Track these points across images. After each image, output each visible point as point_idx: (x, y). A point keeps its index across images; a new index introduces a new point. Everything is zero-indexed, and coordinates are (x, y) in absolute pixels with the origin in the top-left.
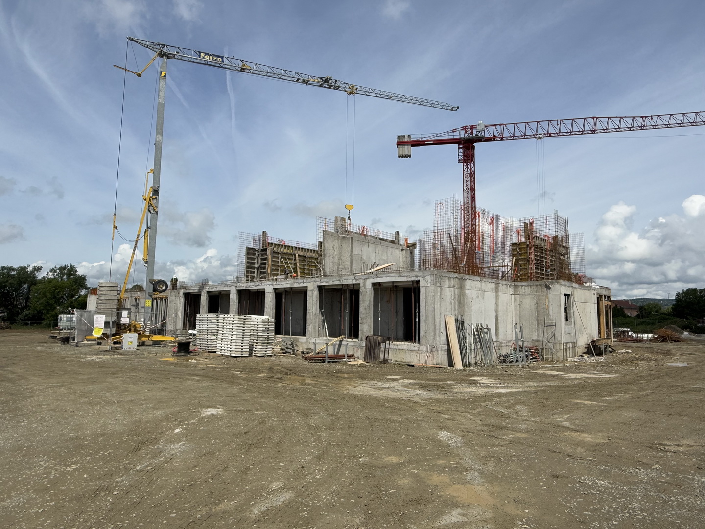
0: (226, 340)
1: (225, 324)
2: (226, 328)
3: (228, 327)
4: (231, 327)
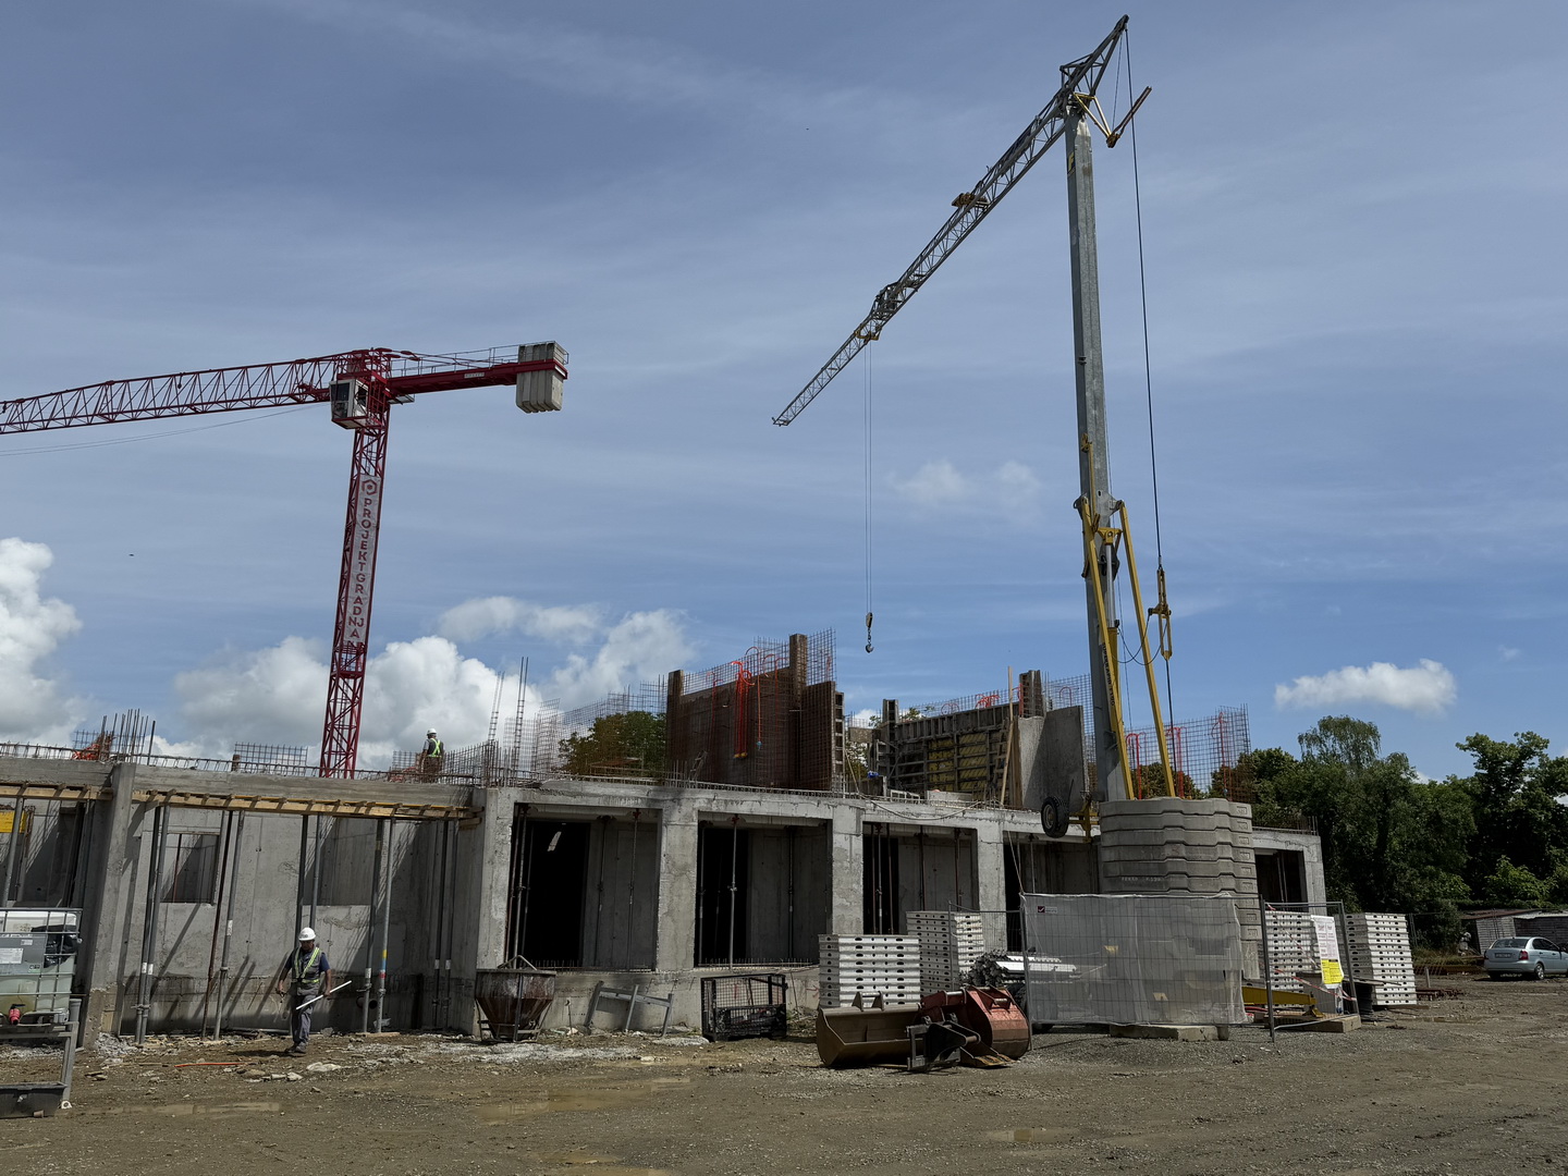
0: (1394, 972)
1: (1382, 936)
2: (1386, 945)
3: (1389, 942)
4: (1395, 942)
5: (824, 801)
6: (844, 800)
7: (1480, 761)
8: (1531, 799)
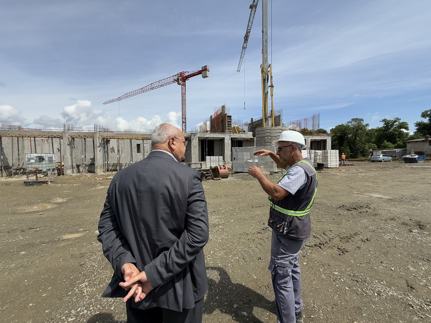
5: (223, 134)
6: (227, 134)
7: (384, 124)
8: (395, 130)
